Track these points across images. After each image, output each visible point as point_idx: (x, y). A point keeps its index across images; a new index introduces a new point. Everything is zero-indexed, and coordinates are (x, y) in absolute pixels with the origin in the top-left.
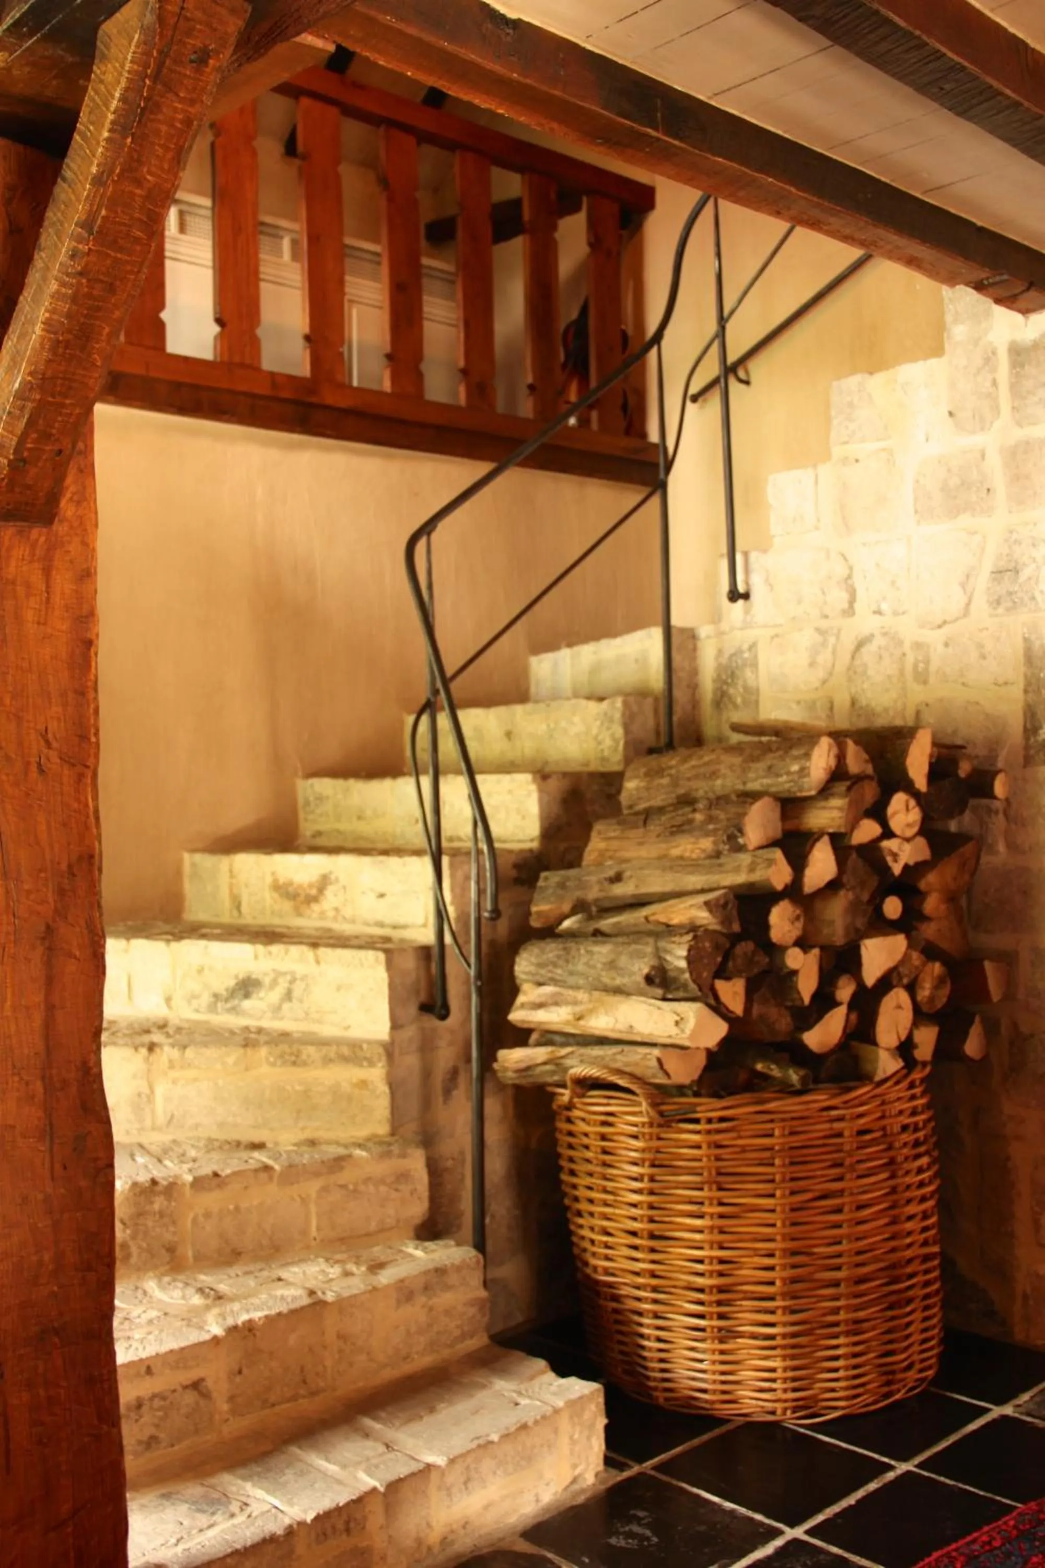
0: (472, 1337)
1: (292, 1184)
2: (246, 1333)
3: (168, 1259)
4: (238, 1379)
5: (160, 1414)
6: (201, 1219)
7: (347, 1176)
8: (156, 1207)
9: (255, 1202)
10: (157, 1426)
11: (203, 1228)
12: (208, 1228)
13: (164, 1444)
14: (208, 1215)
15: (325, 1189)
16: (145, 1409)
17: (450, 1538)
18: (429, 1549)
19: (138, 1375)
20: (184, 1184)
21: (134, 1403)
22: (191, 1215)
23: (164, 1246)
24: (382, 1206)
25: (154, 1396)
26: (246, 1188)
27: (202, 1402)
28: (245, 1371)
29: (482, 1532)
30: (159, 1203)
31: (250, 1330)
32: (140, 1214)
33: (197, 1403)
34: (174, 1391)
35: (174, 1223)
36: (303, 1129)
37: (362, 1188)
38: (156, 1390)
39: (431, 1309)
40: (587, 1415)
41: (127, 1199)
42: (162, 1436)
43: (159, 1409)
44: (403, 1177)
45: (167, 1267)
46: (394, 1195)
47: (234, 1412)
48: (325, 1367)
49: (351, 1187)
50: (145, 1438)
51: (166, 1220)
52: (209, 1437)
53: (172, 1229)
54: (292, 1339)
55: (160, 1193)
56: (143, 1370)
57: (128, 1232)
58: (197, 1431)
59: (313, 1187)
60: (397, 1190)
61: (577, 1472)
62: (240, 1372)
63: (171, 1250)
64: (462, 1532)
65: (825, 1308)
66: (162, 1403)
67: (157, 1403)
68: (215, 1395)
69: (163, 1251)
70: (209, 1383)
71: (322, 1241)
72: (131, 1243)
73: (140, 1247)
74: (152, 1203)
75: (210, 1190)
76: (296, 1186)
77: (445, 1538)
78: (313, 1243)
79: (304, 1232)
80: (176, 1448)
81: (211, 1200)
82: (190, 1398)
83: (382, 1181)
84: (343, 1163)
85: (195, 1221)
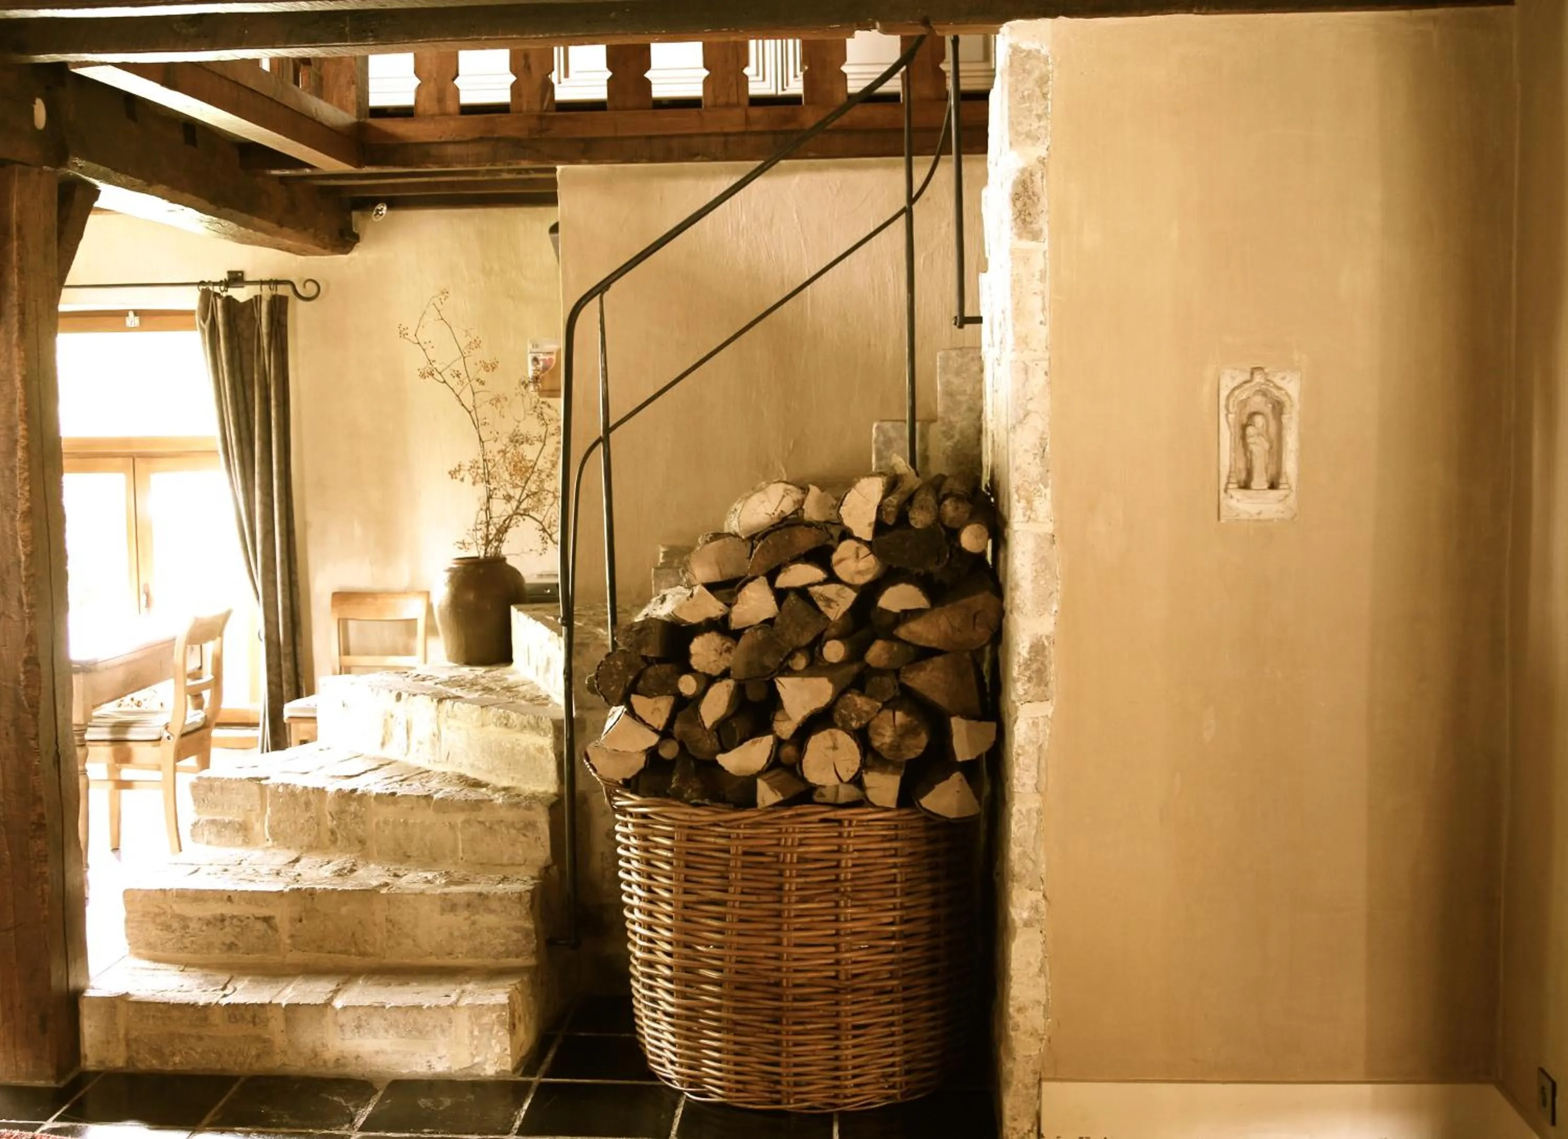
0: (517, 957)
1: (444, 812)
2: (307, 895)
3: (359, 848)
4: (298, 925)
5: (238, 930)
6: (382, 825)
7: (482, 816)
8: (352, 809)
9: (418, 821)
10: (236, 937)
11: (383, 831)
12: (387, 832)
13: (241, 951)
14: (386, 822)
15: (467, 822)
16: (227, 923)
17: (342, 1061)
18: (325, 1062)
19: (222, 899)
20: (371, 797)
21: (220, 917)
22: (375, 820)
23: (357, 838)
24: (513, 845)
25: (233, 917)
26: (412, 808)
27: (270, 932)
28: (304, 921)
29: (374, 1068)
30: (354, 806)
31: (311, 894)
32: (343, 812)
33: (266, 931)
34: (248, 918)
35: (364, 823)
36: (513, 779)
37: (496, 827)
38: (235, 913)
39: (474, 923)
40: (485, 1020)
41: (334, 798)
42: (240, 944)
43: (238, 926)
44: (530, 825)
45: (359, 854)
46: (522, 838)
47: (294, 946)
48: (375, 939)
49: (488, 824)
50: (228, 942)
51: (358, 819)
52: (275, 957)
53: (362, 827)
54: (344, 910)
55: (355, 799)
56: (225, 897)
57: (335, 822)
58: (265, 950)
59: (460, 818)
60: (525, 835)
61: (477, 1060)
62: (301, 921)
63: (362, 842)
64: (354, 1061)
65: (707, 1001)
66: (239, 923)
67: (235, 921)
68: (280, 930)
69: (356, 842)
70: (277, 920)
71: (466, 861)
72: (337, 831)
73: (342, 836)
74: (350, 805)
75: (388, 805)
76: (447, 815)
77: (338, 1060)
78: (460, 861)
79: (454, 851)
80: (251, 956)
81: (388, 812)
82: (261, 926)
83: (512, 825)
84: (482, 805)
85: (377, 824)
